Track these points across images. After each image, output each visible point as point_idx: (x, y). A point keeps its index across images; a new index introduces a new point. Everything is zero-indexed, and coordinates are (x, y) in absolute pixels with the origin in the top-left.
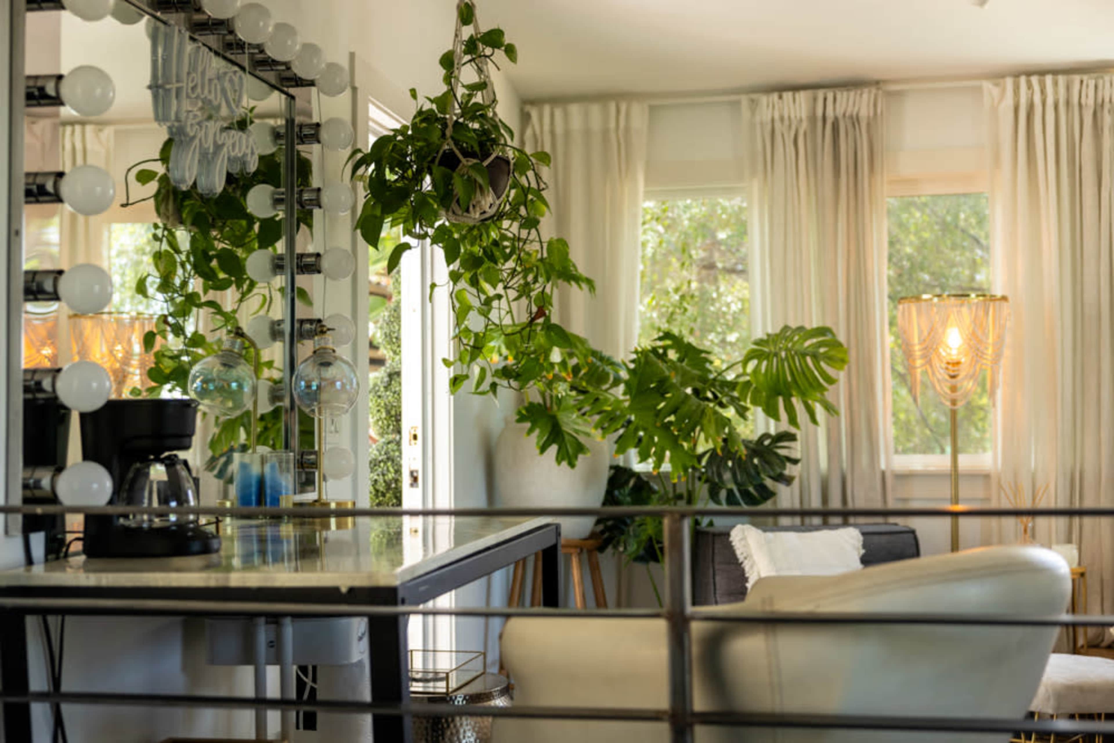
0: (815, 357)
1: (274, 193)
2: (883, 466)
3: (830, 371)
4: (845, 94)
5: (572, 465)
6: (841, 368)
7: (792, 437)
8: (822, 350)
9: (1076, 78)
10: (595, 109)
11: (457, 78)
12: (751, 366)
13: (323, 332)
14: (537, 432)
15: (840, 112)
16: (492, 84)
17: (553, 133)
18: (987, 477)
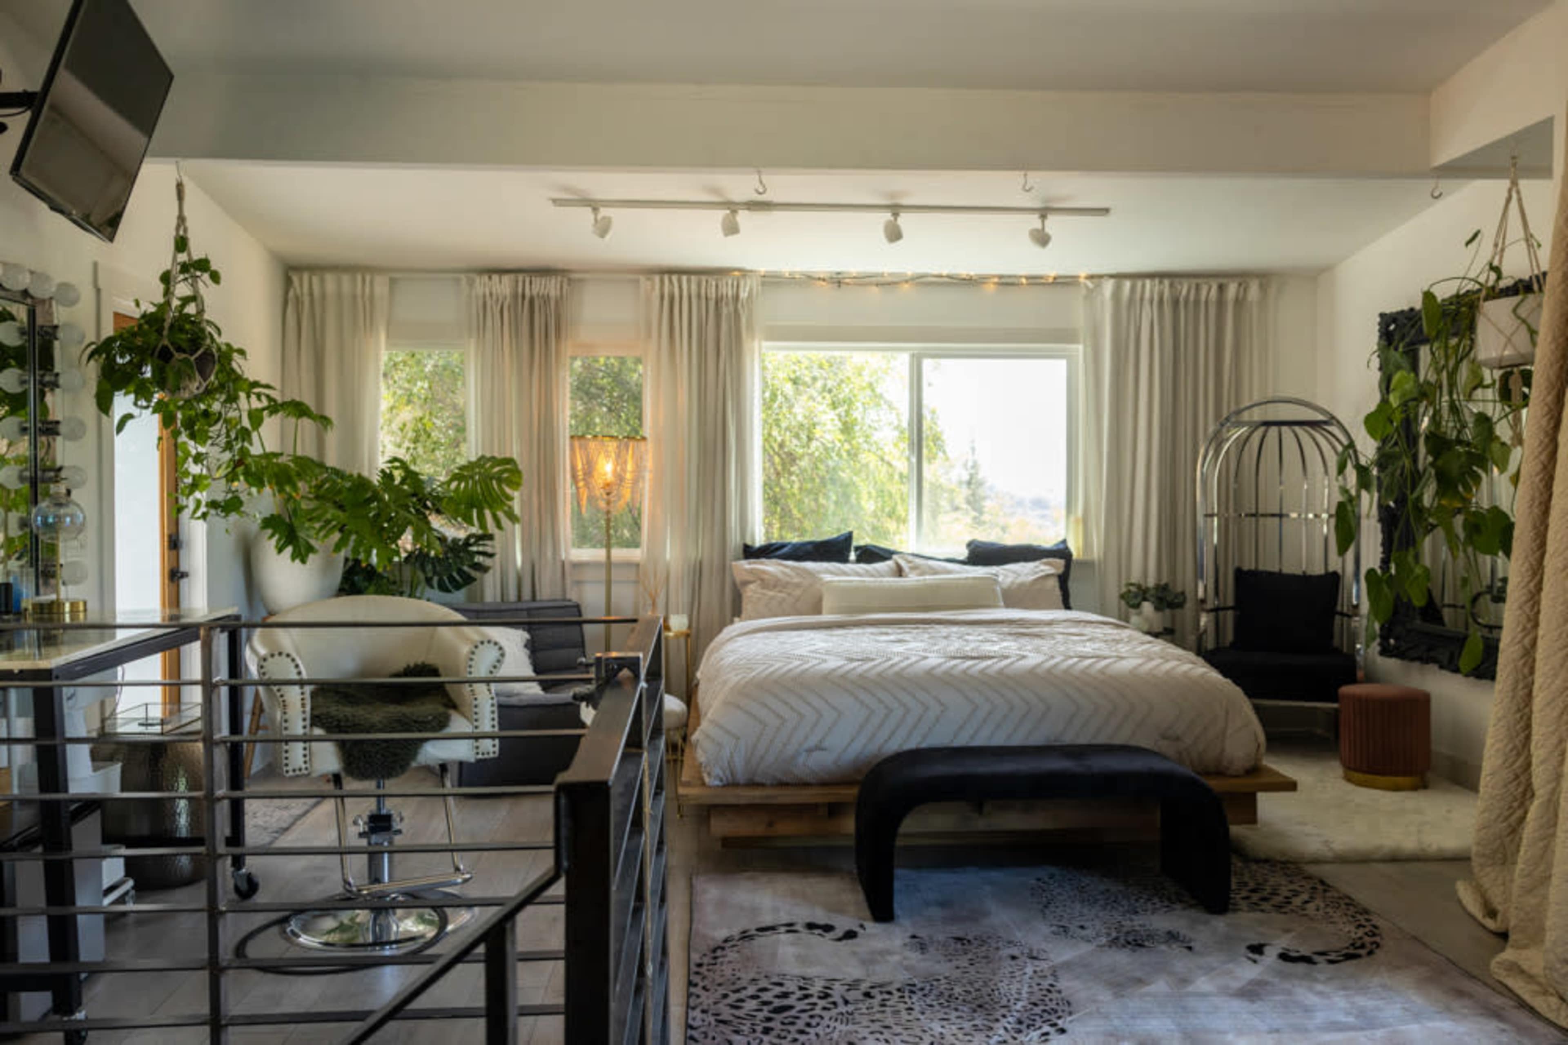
0: (500, 480)
1: (21, 375)
2: (563, 557)
3: (508, 490)
4: (538, 279)
5: (303, 561)
6: (516, 489)
7: (491, 537)
8: (505, 475)
9: (704, 278)
10: (346, 279)
11: (173, 294)
12: (454, 485)
13: (57, 482)
14: (277, 537)
15: (535, 292)
16: (202, 298)
17: (311, 294)
18: (637, 565)
